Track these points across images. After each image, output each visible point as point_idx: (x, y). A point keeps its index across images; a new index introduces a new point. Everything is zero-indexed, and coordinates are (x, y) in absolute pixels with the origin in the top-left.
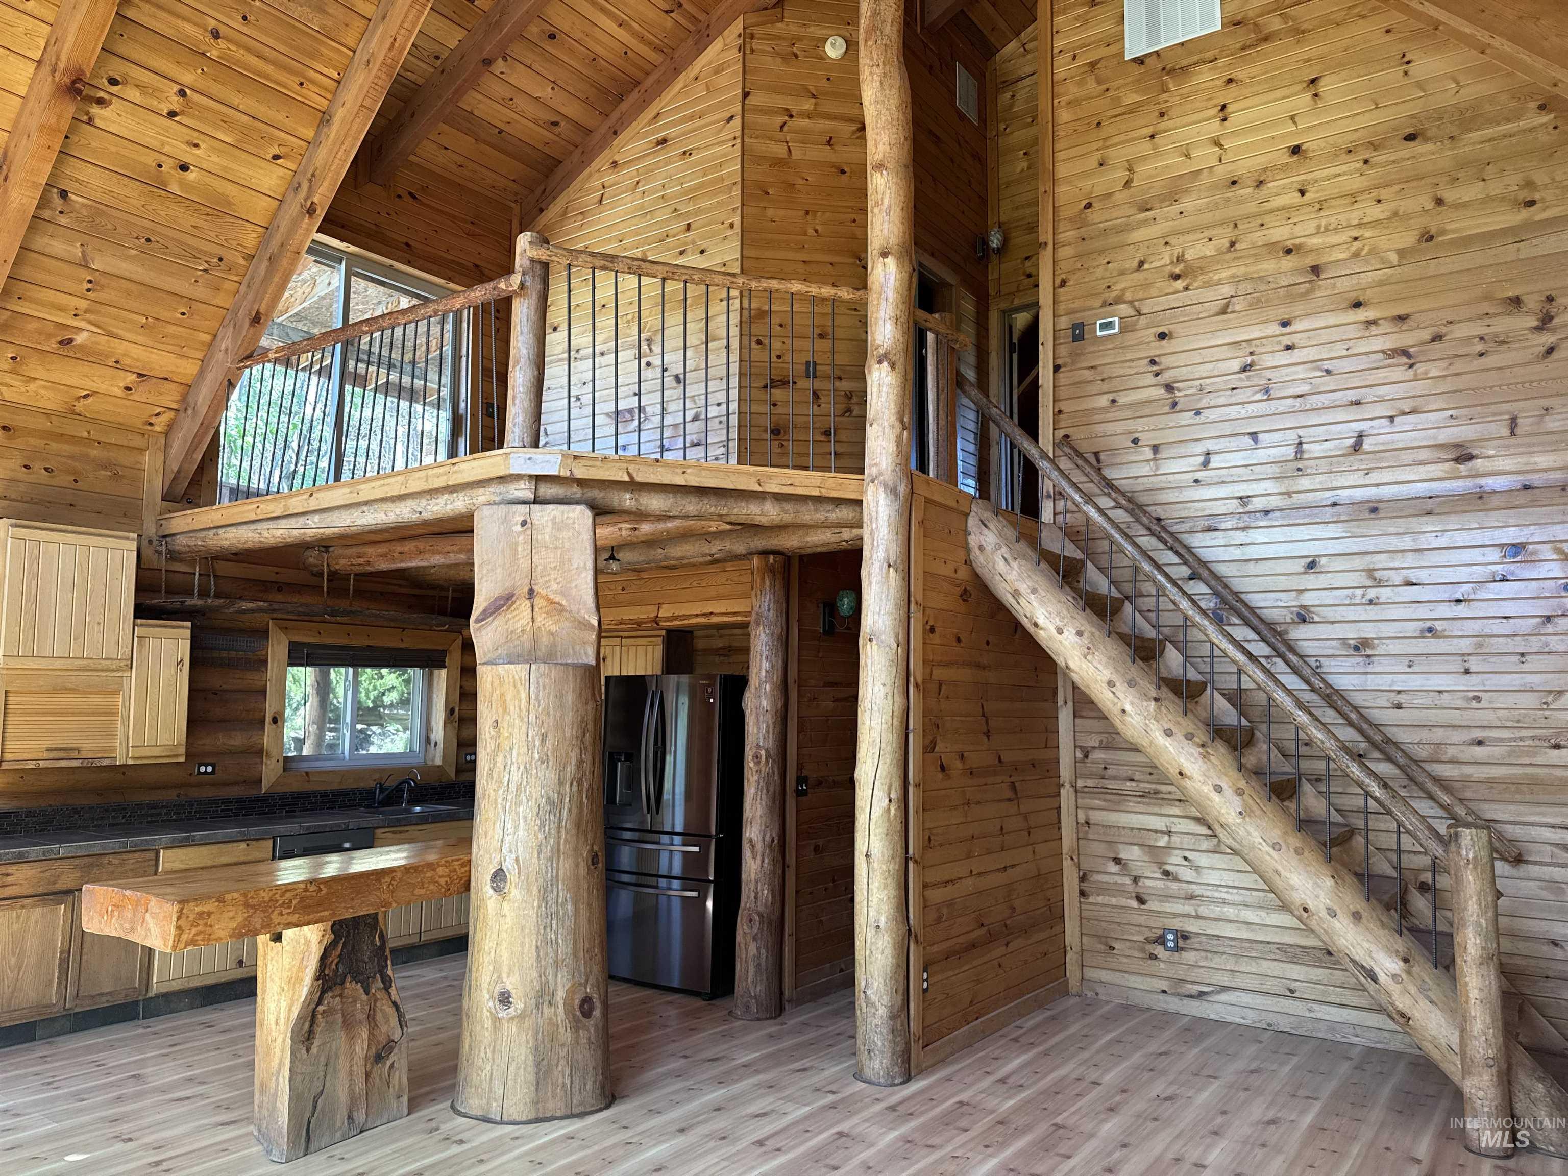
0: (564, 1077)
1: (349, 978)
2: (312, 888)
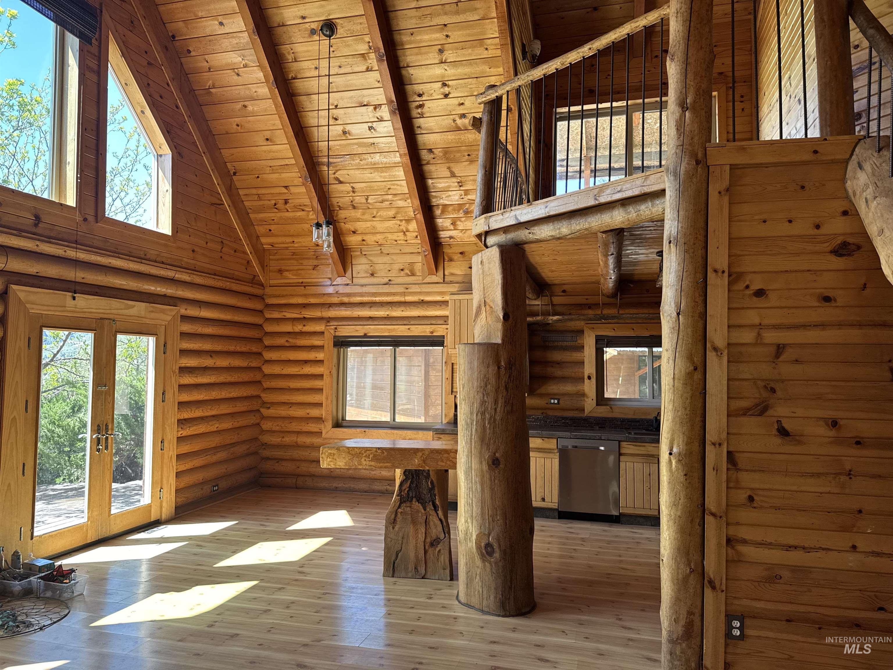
0: (479, 586)
1: (414, 500)
2: (379, 451)
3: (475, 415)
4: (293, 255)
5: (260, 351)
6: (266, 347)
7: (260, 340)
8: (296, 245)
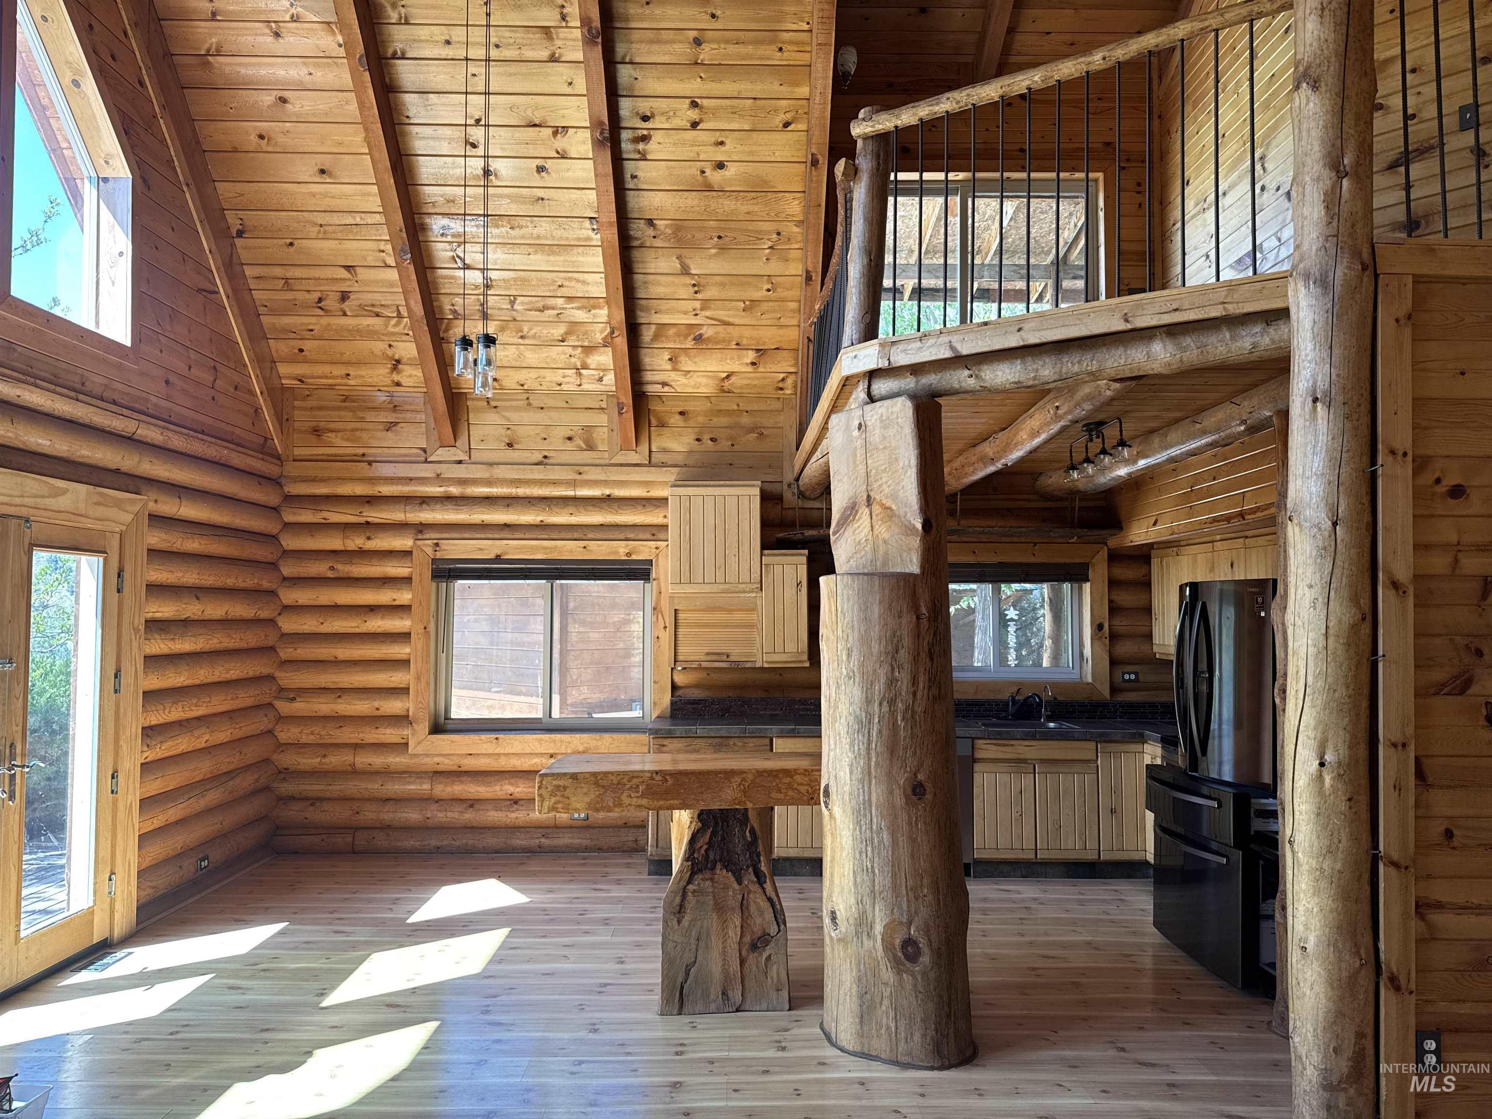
0: (888, 1017)
1: (719, 866)
2: (658, 778)
3: (876, 704)
4: (344, 401)
5: (274, 586)
6: (285, 579)
7: (273, 565)
8: (352, 382)
